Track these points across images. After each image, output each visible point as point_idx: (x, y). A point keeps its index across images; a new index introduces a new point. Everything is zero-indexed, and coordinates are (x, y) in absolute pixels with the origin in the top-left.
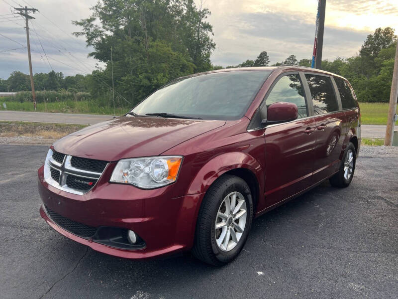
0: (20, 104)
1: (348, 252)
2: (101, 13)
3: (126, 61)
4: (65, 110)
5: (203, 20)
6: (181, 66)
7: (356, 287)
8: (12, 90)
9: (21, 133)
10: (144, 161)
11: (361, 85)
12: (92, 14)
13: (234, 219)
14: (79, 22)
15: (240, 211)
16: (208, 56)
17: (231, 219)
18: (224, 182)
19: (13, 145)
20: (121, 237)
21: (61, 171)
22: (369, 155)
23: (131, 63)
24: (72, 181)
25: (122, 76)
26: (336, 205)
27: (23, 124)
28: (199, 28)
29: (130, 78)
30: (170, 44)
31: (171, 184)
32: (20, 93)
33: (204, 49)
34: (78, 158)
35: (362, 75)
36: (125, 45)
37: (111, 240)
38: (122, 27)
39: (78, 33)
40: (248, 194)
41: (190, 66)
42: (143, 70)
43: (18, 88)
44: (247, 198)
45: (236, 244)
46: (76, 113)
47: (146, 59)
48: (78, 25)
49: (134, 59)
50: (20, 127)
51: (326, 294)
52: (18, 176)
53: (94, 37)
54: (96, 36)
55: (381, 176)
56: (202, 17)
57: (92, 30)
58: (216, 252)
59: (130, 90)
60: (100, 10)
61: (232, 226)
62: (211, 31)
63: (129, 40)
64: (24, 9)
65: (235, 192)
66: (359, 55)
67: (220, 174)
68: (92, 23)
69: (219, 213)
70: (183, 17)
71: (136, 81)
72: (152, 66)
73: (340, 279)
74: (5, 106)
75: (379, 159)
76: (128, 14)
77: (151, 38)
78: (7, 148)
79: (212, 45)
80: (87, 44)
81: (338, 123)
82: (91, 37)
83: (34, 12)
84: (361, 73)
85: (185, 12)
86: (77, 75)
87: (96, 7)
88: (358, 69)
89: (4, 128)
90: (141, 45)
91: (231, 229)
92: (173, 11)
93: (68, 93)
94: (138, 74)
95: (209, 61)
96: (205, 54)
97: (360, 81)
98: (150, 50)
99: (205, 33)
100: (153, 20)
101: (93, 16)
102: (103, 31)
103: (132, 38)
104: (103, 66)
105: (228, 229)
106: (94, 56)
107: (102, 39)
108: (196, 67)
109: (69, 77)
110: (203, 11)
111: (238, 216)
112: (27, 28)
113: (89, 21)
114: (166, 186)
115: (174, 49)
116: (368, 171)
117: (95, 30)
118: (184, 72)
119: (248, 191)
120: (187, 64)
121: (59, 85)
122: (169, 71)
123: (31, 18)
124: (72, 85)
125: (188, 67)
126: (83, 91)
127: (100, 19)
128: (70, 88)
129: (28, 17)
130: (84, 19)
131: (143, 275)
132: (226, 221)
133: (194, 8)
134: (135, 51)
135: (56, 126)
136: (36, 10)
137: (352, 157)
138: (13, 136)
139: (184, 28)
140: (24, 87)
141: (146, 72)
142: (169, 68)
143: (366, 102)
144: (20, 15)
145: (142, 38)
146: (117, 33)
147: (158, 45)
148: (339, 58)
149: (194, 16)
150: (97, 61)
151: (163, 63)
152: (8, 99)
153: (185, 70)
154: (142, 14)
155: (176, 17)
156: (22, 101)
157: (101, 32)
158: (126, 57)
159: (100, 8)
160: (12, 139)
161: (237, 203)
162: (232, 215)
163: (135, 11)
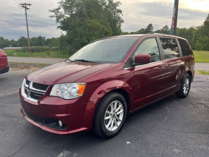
0: (23, 53)
1: (177, 133)
2: (63, 5)
3: (76, 30)
4: (45, 56)
5: (117, 8)
6: (105, 32)
7: (177, 151)
8: (20, 46)
9: (22, 68)
10: (67, 85)
11: (204, 41)
12: (59, 6)
13: (116, 115)
14: (52, 10)
15: (119, 110)
16: (120, 27)
17: (114, 115)
18: (110, 96)
19: (17, 75)
20: (56, 123)
21: (28, 90)
22: (202, 80)
23: (79, 31)
24: (33, 95)
25: (75, 38)
26: (177, 107)
27: (24, 64)
28: (115, 12)
29: (78, 40)
30: (99, 21)
31: (80, 97)
32: (23, 47)
33: (118, 23)
34: (36, 83)
35: (205, 36)
36: (76, 22)
37: (51, 125)
38: (74, 12)
39: (52, 16)
40: (124, 101)
41: (110, 33)
42: (85, 35)
43: (23, 45)
44: (123, 103)
45: (117, 127)
46: (51, 58)
47: (87, 29)
48: (52, 12)
49: (80, 29)
50: (22, 66)
51: (160, 154)
52: (17, 91)
53: (60, 18)
54: (61, 18)
55: (205, 92)
56: (117, 6)
57: (59, 14)
58: (105, 131)
59: (78, 45)
60: (63, 4)
61: (115, 118)
62: (122, 14)
63: (78, 19)
64: (24, 4)
65: (117, 101)
66: (203, 25)
67: (107, 92)
68: (59, 11)
69: (107, 112)
70: (106, 6)
71: (81, 41)
72: (89, 32)
73: (169, 147)
74: (16, 54)
75: (207, 82)
76: (77, 6)
77: (89, 18)
78: (14, 77)
79: (122, 21)
80: (56, 22)
81: (183, 63)
82: (58, 18)
83: (29, 6)
84: (204, 34)
85: (107, 3)
86: (52, 38)
87: (61, 2)
88: (202, 33)
89: (14, 66)
90: (84, 22)
91: (114, 120)
92: (101, 3)
93: (47, 47)
94: (83, 37)
95: (120, 30)
96: (118, 26)
97: (203, 39)
98: (89, 24)
99: (118, 14)
100: (90, 8)
101: (59, 7)
102: (64, 15)
103: (79, 18)
104: (65, 33)
105: (112, 120)
106: (60, 28)
107: (64, 19)
108: (113, 33)
109: (48, 39)
110: (117, 3)
111: (118, 113)
112: (26, 14)
113: (57, 10)
114: (77, 98)
115: (101, 24)
116: (199, 89)
117: (61, 14)
118: (107, 36)
119: (124, 100)
120: (108, 32)
121: (44, 43)
122: (99, 35)
123: (28, 9)
124: (50, 43)
125: (109, 33)
126: (55, 46)
127: (63, 8)
128: (49, 45)
129: (26, 9)
130: (54, 9)
131: (69, 142)
132: (111, 116)
133: (112, 1)
134: (81, 25)
135: (40, 65)
136: (30, 4)
137: (189, 82)
138: (18, 70)
139: (107, 12)
140: (26, 44)
141: (87, 36)
142: (99, 33)
143: (206, 50)
144: (22, 7)
145: (85, 18)
146: (72, 15)
147: (93, 22)
148: (192, 27)
149: (112, 6)
150: (61, 30)
151: (95, 31)
152: (17, 51)
153: (107, 35)
154: (84, 5)
155: (102, 6)
156: (24, 51)
157: (63, 15)
158: (76, 28)
159: (63, 3)
160: (17, 72)
161: (118, 106)
162: (115, 112)
163: (81, 4)
